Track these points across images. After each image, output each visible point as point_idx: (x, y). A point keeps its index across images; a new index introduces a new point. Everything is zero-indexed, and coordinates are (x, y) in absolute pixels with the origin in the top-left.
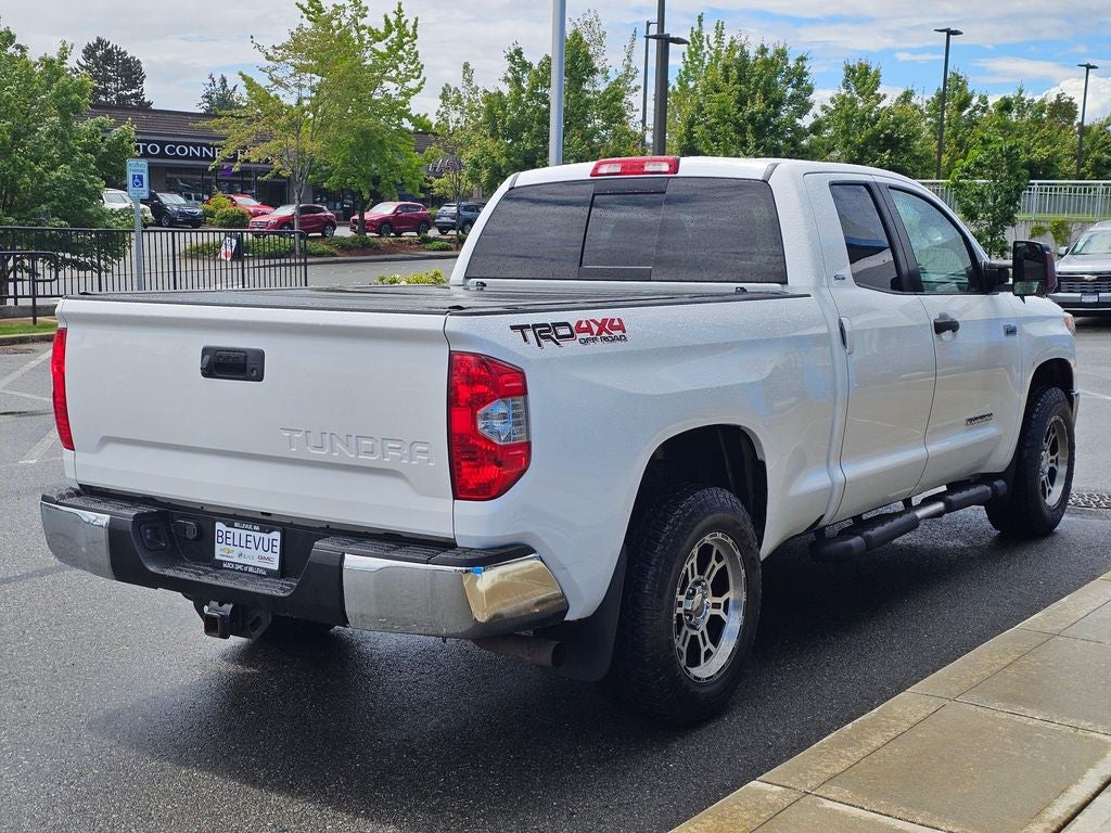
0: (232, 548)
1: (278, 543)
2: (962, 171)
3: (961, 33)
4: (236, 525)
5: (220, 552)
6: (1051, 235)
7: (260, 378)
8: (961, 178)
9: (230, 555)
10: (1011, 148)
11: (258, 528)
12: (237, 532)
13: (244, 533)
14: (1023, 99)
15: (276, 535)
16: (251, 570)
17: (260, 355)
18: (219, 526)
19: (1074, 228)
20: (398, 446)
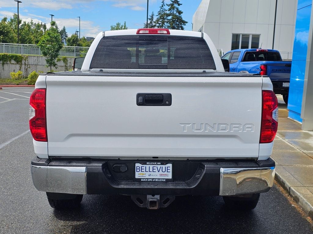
0: (145, 173)
1: (171, 168)
2: (43, 42)
3: (21, 2)
4: (148, 163)
5: (138, 175)
6: (62, 61)
7: (170, 104)
8: (42, 43)
9: (144, 176)
10: (57, 36)
11: (160, 163)
12: (147, 166)
13: (151, 166)
14: (33, 23)
15: (170, 165)
16: (157, 180)
17: (170, 96)
18: (137, 165)
19: (68, 59)
20: (238, 126)
